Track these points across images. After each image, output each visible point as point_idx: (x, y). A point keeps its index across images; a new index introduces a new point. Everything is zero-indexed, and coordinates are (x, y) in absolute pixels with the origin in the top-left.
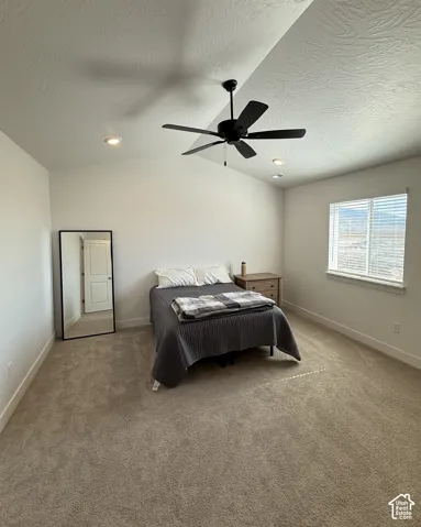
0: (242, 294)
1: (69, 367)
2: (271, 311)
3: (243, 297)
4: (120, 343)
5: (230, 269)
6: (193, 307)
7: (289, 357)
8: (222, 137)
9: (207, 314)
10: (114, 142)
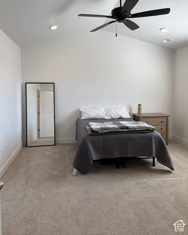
0: (132, 122)
1: (30, 160)
2: (152, 134)
3: (132, 124)
4: (57, 150)
5: (130, 109)
6: (98, 127)
7: (166, 168)
8: (114, 18)
9: (106, 131)
10: (54, 28)
